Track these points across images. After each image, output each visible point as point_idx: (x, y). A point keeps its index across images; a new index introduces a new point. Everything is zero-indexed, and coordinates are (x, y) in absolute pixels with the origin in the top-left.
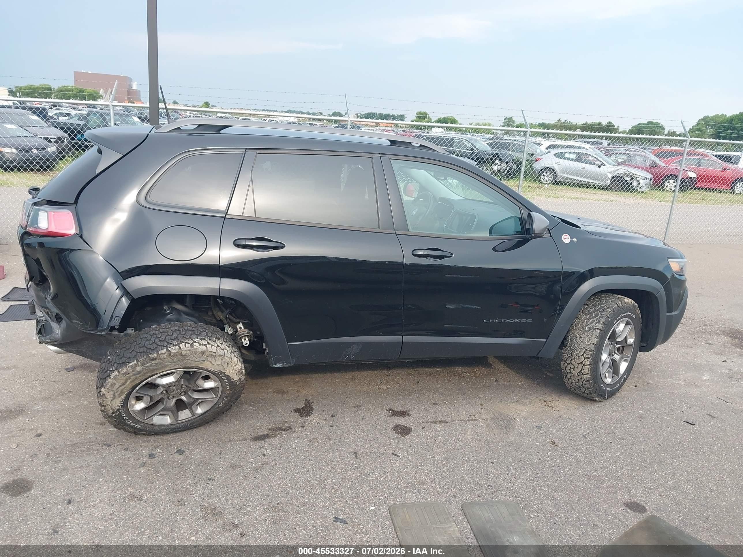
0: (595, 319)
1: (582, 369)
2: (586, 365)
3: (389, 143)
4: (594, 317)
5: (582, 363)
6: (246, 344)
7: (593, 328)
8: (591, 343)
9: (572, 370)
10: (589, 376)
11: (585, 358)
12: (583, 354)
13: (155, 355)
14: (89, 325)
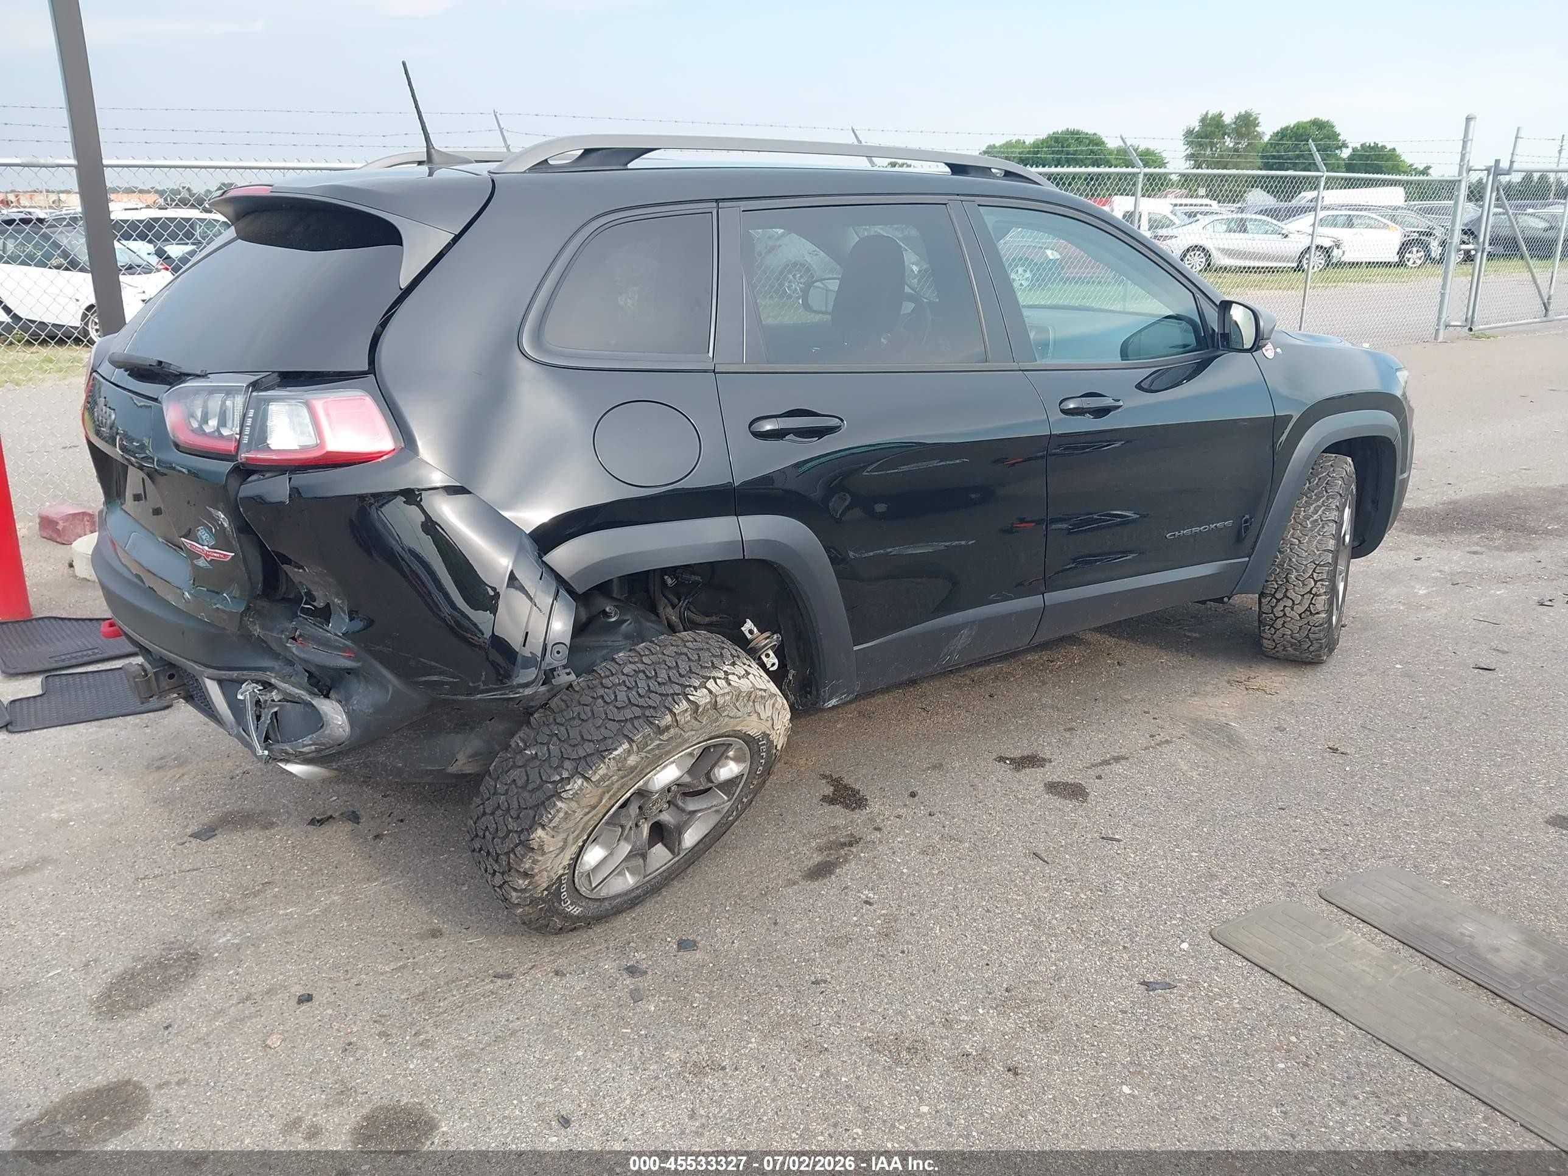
0: (1319, 503)
1: (1311, 603)
2: (1318, 596)
3: (948, 170)
4: (1317, 500)
5: (1310, 592)
6: (773, 665)
7: (1322, 521)
8: (1324, 550)
9: (1287, 610)
10: (1325, 616)
11: (1316, 582)
12: (1312, 574)
13: (668, 718)
14: (483, 678)
